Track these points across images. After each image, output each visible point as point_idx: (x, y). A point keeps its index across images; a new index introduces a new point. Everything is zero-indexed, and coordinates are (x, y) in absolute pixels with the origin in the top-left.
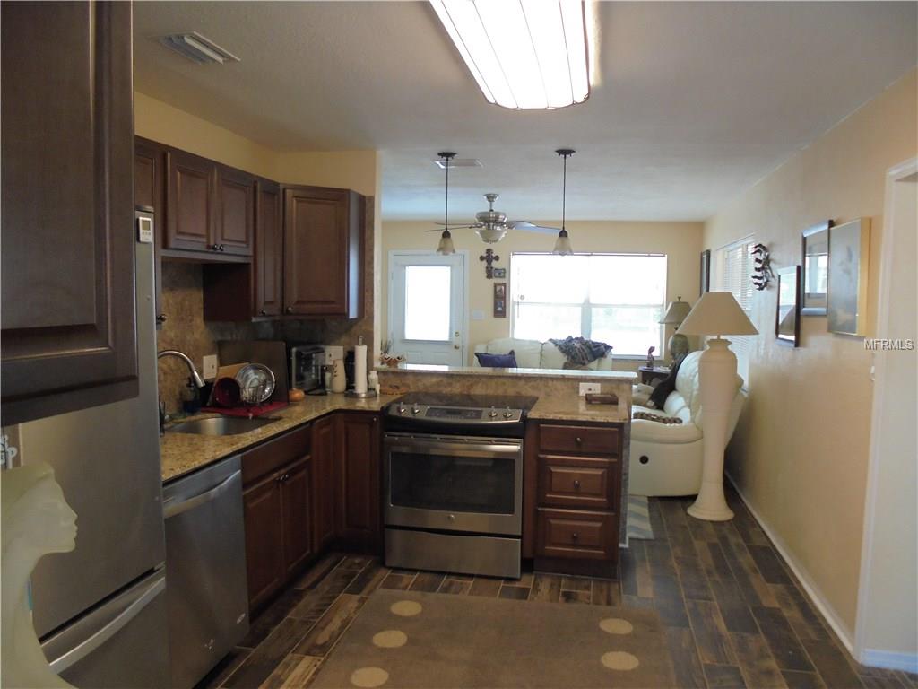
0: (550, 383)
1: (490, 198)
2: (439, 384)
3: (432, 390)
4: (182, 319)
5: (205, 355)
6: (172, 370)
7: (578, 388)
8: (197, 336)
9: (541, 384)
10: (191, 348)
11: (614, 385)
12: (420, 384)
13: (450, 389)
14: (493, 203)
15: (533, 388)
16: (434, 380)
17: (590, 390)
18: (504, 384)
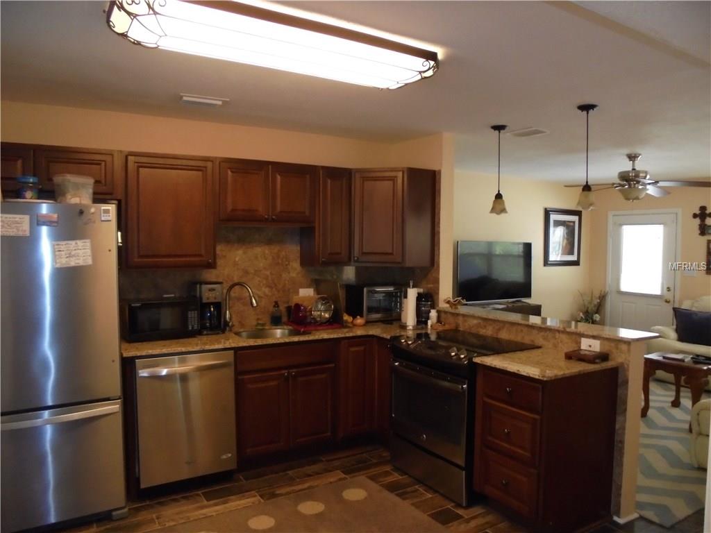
0: (557, 334)
1: (632, 157)
2: (478, 325)
3: (474, 331)
4: (278, 264)
5: (302, 288)
6: (267, 296)
7: (580, 343)
8: (293, 275)
9: (550, 335)
10: (287, 282)
11: (613, 345)
12: (467, 324)
13: (484, 331)
14: (636, 162)
15: (545, 338)
16: (475, 322)
17: (590, 346)
18: (522, 331)
